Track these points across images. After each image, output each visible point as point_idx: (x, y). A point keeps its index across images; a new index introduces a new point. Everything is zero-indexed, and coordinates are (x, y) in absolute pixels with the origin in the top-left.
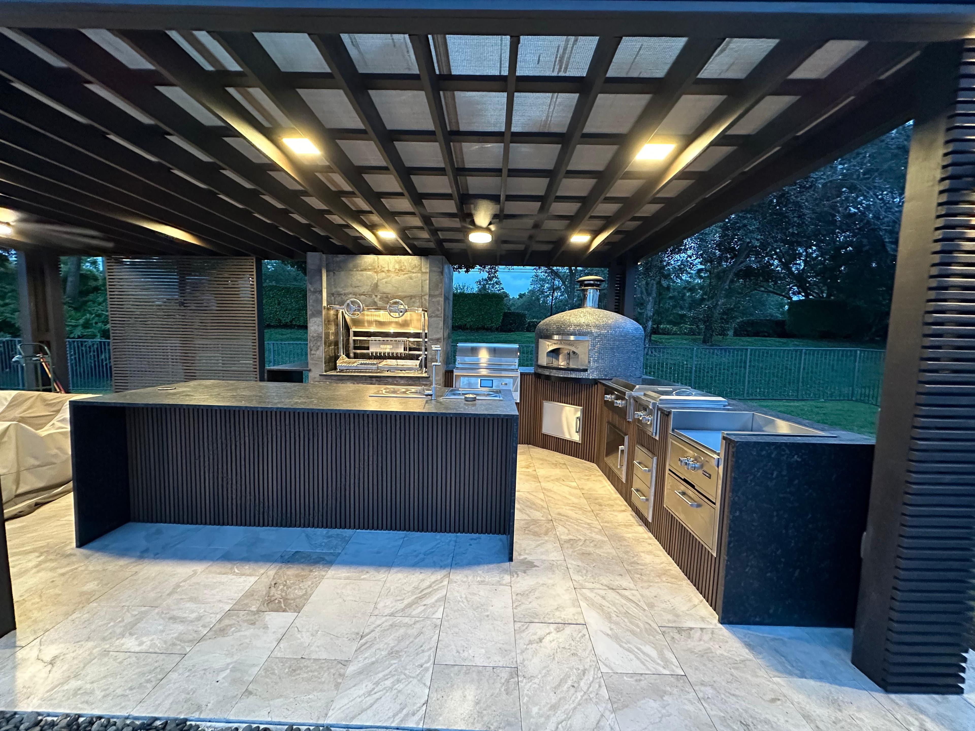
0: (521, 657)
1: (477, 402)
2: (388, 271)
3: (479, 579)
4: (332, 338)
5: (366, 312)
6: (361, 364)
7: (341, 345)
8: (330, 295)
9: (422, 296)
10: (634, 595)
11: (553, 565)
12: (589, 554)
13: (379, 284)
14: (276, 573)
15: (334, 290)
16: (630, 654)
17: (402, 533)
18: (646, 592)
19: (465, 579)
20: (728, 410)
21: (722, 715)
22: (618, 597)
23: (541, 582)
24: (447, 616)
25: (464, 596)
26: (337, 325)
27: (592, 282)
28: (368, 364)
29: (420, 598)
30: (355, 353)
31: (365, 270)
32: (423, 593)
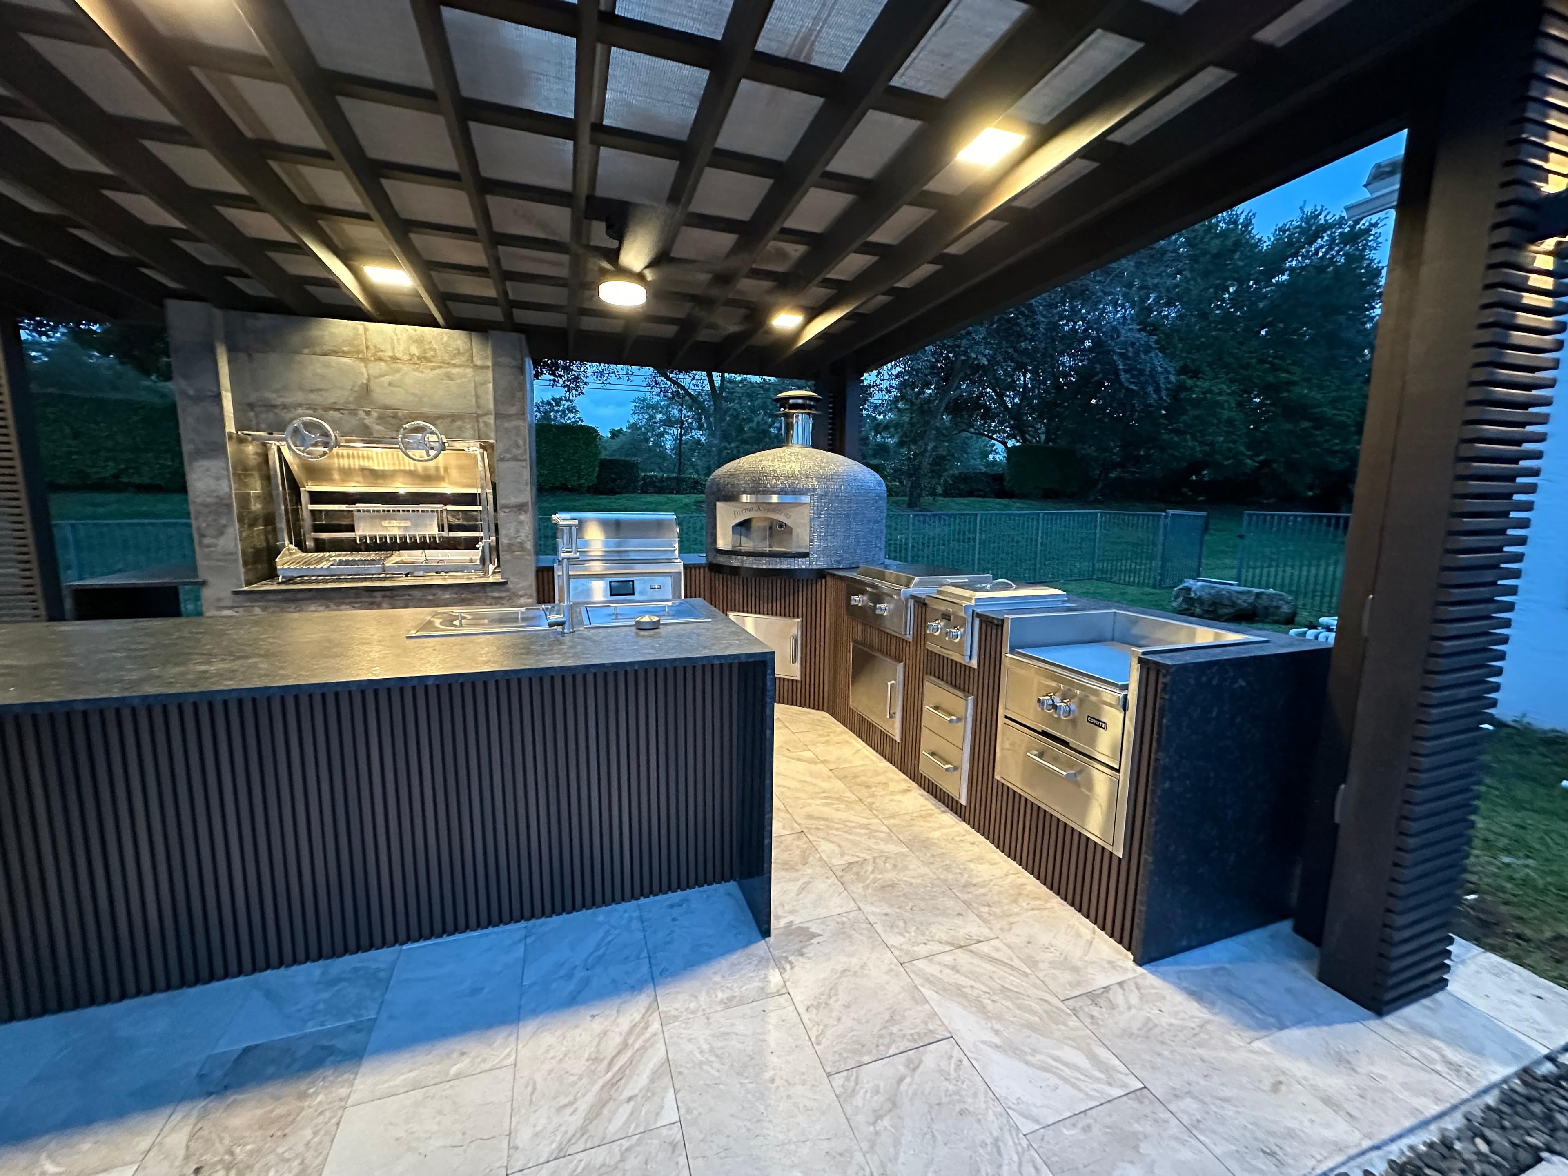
0: (875, 1157)
1: (663, 630)
2: (394, 359)
3: (720, 995)
4: (256, 507)
5: (340, 451)
6: (341, 563)
7: (282, 524)
8: (242, 407)
9: (479, 416)
10: (998, 950)
11: (843, 923)
12: (893, 886)
13: (373, 385)
14: (191, 1137)
15: (253, 397)
16: (1048, 1075)
17: (517, 929)
18: (1010, 938)
19: (693, 1006)
20: (1070, 609)
21: (1233, 1148)
22: (976, 961)
23: (839, 968)
24: (689, 1111)
25: (706, 1047)
26: (267, 478)
27: (800, 401)
28: (354, 562)
29: (613, 1084)
30: (317, 540)
31: (334, 353)
32: (616, 1068)
